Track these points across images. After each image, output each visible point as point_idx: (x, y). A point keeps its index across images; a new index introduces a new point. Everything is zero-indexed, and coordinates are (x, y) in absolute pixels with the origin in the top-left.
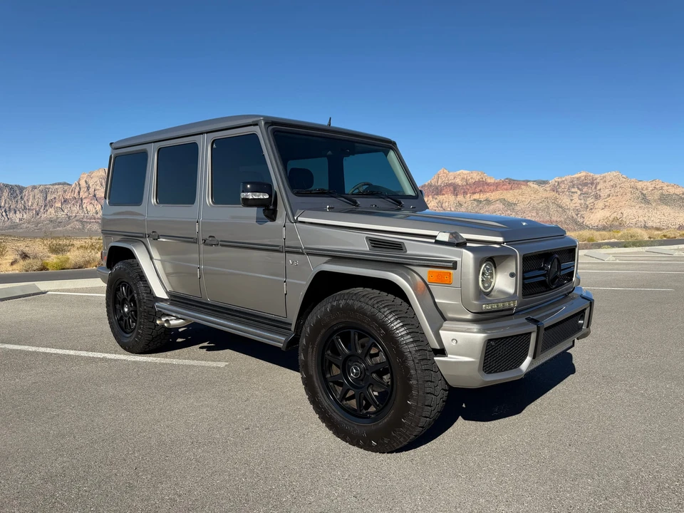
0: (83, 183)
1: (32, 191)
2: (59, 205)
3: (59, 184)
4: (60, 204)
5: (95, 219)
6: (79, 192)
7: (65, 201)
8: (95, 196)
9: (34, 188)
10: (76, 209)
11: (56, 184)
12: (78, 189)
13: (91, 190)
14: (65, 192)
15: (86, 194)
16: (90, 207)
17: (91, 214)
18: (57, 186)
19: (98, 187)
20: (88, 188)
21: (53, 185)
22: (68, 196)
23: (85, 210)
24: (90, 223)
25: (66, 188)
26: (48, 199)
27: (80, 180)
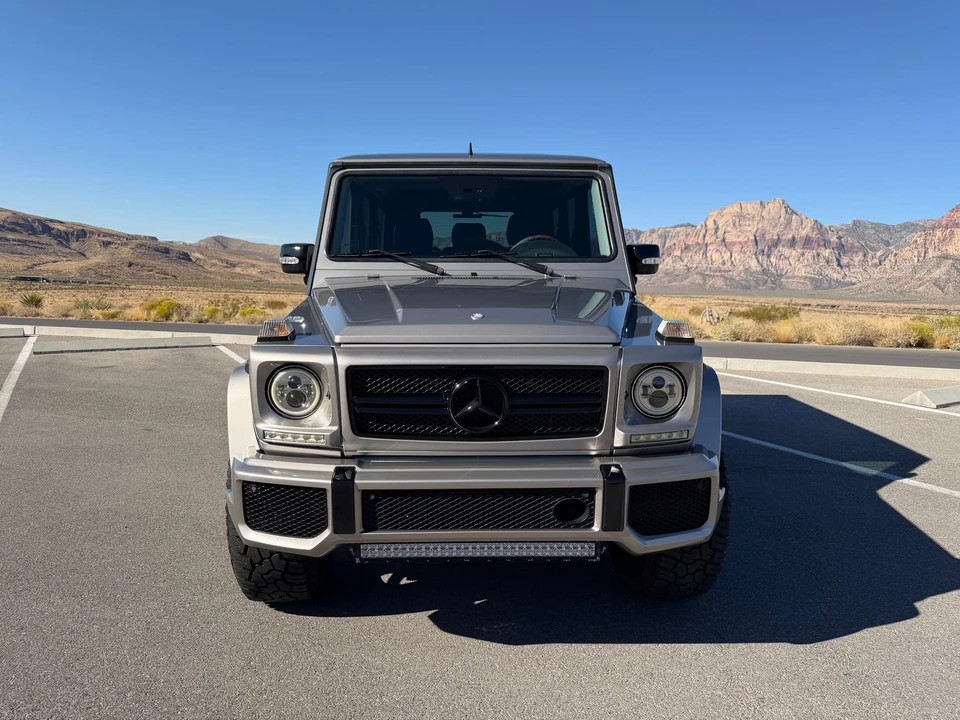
0: (710, 223)
1: (650, 235)
2: (677, 253)
3: (682, 226)
4: (680, 252)
5: (720, 271)
6: (704, 236)
7: (686, 248)
8: (724, 240)
9: (653, 231)
10: (698, 257)
11: (678, 226)
12: (703, 231)
13: (720, 233)
14: (687, 235)
15: (714, 238)
16: (716, 256)
17: (715, 265)
18: (678, 229)
19: (729, 229)
20: (717, 229)
21: (675, 227)
22: (690, 241)
23: (709, 259)
24: (714, 277)
25: (689, 231)
26: (667, 245)
27: (707, 219)
